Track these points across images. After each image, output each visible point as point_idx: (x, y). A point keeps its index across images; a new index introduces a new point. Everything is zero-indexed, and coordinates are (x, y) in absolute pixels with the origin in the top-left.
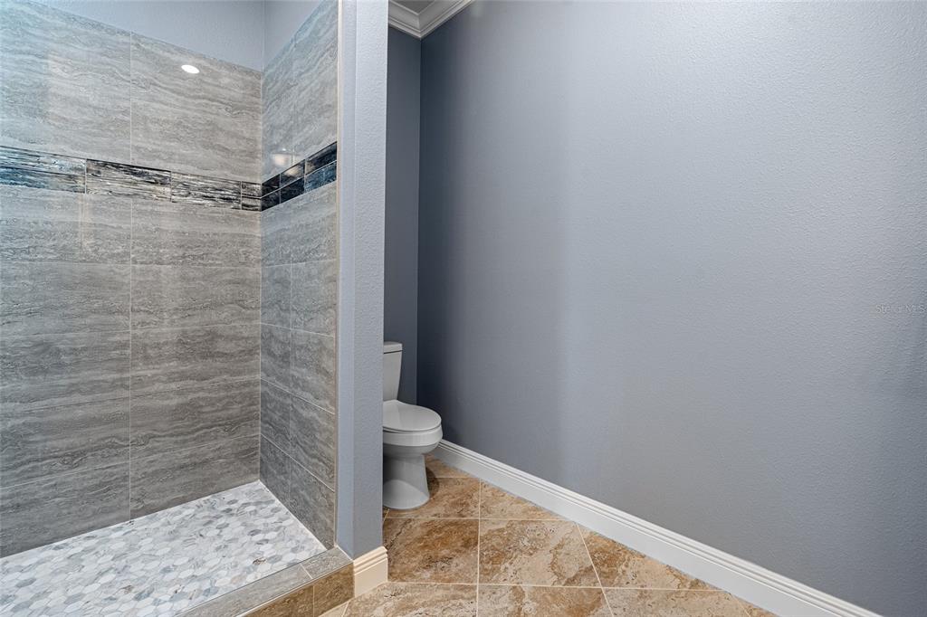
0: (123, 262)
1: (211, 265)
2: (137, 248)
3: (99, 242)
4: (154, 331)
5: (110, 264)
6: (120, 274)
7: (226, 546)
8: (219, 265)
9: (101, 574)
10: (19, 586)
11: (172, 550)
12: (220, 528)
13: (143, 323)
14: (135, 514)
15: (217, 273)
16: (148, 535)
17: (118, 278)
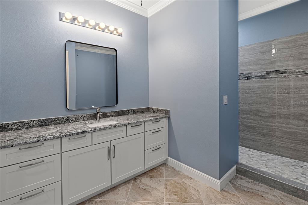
0: (275, 93)
1: (301, 94)
2: (278, 90)
3: (269, 89)
4: (282, 111)
5: (271, 94)
6: (274, 96)
7: (293, 172)
8: (304, 94)
9: (263, 160)
10: (251, 154)
11: (280, 165)
12: (295, 168)
13: (280, 108)
14: (277, 154)
15: (303, 96)
16: (277, 160)
17: (273, 97)
